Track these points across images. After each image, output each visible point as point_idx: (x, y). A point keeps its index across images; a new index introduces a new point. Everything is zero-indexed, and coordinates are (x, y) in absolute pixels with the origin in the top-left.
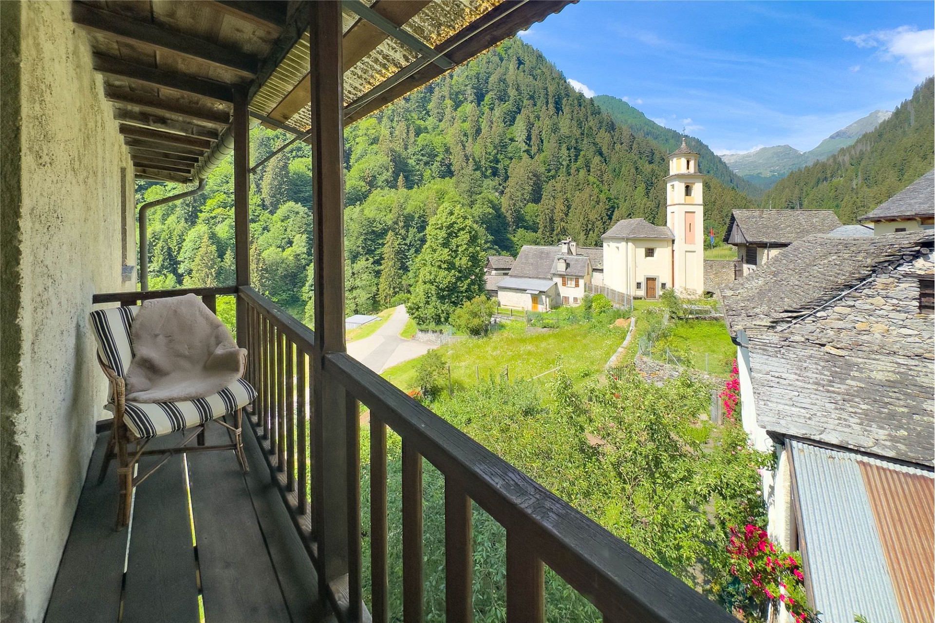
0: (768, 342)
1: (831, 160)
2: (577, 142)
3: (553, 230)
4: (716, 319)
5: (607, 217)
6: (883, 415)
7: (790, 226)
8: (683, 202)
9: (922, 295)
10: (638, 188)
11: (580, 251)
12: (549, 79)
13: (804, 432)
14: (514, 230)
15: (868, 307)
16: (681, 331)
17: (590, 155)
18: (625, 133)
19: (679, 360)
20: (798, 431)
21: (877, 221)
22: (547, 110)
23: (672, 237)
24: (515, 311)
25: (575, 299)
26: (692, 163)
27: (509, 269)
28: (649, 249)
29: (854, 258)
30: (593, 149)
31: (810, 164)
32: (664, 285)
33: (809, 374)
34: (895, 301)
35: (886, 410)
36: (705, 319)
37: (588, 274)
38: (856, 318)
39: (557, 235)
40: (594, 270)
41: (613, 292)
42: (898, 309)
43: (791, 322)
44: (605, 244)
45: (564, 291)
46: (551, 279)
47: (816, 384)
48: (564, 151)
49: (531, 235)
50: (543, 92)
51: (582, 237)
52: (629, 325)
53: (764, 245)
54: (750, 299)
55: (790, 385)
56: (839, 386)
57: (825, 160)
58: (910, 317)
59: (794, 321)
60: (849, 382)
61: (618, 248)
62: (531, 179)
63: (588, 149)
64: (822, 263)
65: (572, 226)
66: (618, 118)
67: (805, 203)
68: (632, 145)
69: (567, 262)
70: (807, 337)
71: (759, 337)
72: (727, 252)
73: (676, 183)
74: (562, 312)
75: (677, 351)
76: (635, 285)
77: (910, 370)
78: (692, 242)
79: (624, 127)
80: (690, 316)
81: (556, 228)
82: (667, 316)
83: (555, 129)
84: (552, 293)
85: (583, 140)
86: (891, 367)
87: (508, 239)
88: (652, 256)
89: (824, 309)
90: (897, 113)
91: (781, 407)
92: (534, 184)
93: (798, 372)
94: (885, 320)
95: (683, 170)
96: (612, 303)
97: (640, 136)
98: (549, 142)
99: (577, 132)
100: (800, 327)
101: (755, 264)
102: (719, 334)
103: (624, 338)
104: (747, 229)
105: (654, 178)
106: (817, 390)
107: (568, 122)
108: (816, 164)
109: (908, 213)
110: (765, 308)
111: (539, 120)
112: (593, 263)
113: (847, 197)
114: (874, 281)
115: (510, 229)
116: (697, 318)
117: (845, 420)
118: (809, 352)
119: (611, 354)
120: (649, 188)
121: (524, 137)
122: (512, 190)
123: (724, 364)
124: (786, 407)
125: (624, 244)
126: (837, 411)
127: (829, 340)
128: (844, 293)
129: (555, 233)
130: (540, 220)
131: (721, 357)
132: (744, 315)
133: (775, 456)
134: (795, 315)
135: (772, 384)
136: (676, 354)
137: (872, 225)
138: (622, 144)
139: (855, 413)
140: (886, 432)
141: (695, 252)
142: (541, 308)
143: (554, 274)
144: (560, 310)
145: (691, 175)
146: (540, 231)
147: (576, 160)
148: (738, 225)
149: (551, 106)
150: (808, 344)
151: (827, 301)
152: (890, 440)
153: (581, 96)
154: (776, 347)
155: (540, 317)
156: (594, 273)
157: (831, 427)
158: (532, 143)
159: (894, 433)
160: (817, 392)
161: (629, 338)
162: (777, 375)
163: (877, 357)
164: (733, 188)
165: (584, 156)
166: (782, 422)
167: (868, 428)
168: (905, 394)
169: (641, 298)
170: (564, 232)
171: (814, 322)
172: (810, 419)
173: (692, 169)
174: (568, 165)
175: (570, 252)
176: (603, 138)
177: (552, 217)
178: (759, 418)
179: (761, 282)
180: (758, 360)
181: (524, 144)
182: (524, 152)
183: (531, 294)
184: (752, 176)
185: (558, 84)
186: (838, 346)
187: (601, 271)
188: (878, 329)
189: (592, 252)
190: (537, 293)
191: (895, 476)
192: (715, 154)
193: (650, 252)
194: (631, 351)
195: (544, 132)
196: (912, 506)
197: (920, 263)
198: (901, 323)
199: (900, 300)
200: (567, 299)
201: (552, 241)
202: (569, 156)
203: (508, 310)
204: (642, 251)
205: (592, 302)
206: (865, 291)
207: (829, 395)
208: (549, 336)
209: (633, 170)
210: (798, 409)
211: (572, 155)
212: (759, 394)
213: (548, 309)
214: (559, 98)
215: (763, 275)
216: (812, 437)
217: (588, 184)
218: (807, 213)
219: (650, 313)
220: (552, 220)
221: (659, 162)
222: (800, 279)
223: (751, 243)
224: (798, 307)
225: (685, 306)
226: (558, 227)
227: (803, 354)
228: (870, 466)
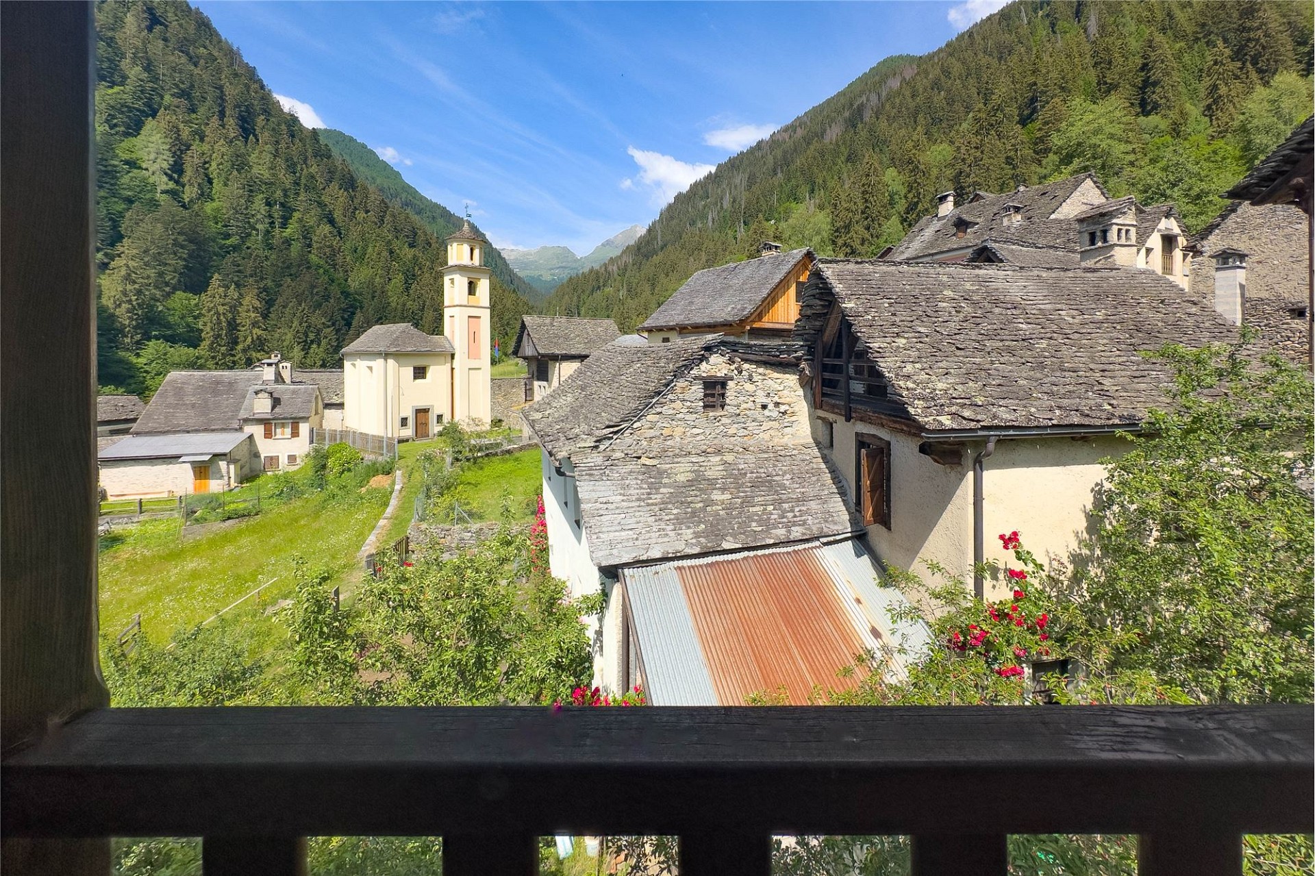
0: (593, 464)
1: (603, 269)
2: (286, 196)
3: (236, 343)
4: (509, 452)
5: (343, 323)
6: (688, 515)
7: (579, 336)
8: (466, 303)
9: (706, 395)
10: (393, 281)
11: (299, 376)
12: (226, 72)
13: (634, 555)
14: (138, 343)
15: (671, 412)
16: (470, 476)
17: (311, 221)
18: (372, 197)
19: (471, 515)
20: (629, 556)
21: (650, 330)
22: (223, 126)
23: (451, 350)
24: (149, 501)
25: (292, 458)
26: (476, 252)
27: (134, 420)
28: (419, 368)
29: (658, 365)
30: (315, 211)
31: (586, 270)
32: (440, 417)
33: (633, 491)
34: (688, 404)
35: (690, 510)
36: (496, 454)
37: (317, 413)
38: (663, 425)
39: (244, 351)
40: (328, 406)
41: (364, 436)
42: (691, 410)
43: (612, 438)
44: (347, 364)
45: (266, 448)
46: (241, 429)
47: (638, 500)
48: (259, 205)
49: (184, 352)
50: (211, 94)
51: (297, 352)
52: (394, 483)
53: (556, 358)
54: (564, 419)
55: (617, 508)
56: (656, 496)
57: (598, 268)
58: (698, 417)
59: (615, 437)
60: (662, 490)
61: (370, 368)
62: (182, 247)
63: (307, 211)
64: (628, 372)
65: (277, 336)
66: (362, 173)
67: (582, 312)
68: (383, 216)
69: (275, 395)
70: (626, 452)
71: (585, 461)
72: (513, 368)
73: (457, 277)
74: (267, 482)
75: (468, 504)
76: (398, 423)
77: (701, 466)
78: (477, 357)
79: (372, 188)
80: (479, 454)
81: (242, 339)
82: (449, 460)
83: (240, 164)
84: (243, 454)
85: (297, 194)
86: (688, 467)
87: (121, 361)
88: (424, 377)
89: (639, 420)
90: (650, 230)
91: (612, 535)
92: (190, 256)
93: (622, 492)
94: (682, 423)
95: (466, 261)
96: (361, 455)
97: (396, 205)
98: (226, 185)
99: (288, 180)
100: (621, 442)
101: (547, 381)
102: (514, 471)
103: (386, 504)
104: (539, 339)
105: (417, 268)
106: (639, 506)
107: (267, 158)
108: (591, 271)
109: (671, 324)
110: (584, 427)
111: (202, 140)
112: (325, 395)
113: (616, 308)
114: (675, 385)
115: (127, 340)
116: (487, 455)
117: (664, 530)
118: (629, 467)
119: (367, 533)
120: (410, 282)
121: (165, 165)
122: (131, 264)
123: (525, 506)
124: (617, 534)
125: (381, 361)
126: (657, 523)
127: (644, 451)
128: (654, 400)
129: (240, 347)
130: (206, 326)
131: (521, 498)
132: (563, 439)
133: (605, 595)
134: (616, 429)
135: (601, 512)
136: (468, 507)
137: (646, 334)
138: (367, 212)
139: (670, 520)
140: (692, 531)
141: (480, 369)
142: (215, 486)
143: (247, 421)
144: (260, 481)
145: (476, 267)
146: (205, 344)
147: (284, 225)
148: (529, 335)
149: (231, 122)
150: (628, 459)
151: (641, 410)
152: (695, 537)
153: (293, 121)
154: (601, 469)
155: (214, 502)
156: (327, 411)
157: (654, 541)
158: (185, 179)
159: (696, 530)
160: (640, 509)
161: (394, 502)
162: (604, 500)
163: (679, 460)
164: (514, 291)
165: (300, 220)
166: (615, 552)
167: (680, 532)
168: (700, 490)
169: (407, 441)
170: (261, 346)
171: (631, 434)
172: (637, 539)
173: (476, 261)
174: (268, 232)
175: (279, 378)
176: (336, 198)
177: (234, 319)
178: (594, 555)
179: (570, 398)
180: (586, 488)
181: (165, 179)
182: (163, 192)
183: (192, 463)
184: (533, 278)
185: (247, 87)
186: (651, 456)
187: (341, 406)
188: (678, 431)
189: (323, 377)
190: (207, 458)
191: (700, 569)
192: (494, 246)
193: (420, 373)
194: (398, 521)
195: (214, 164)
196: (713, 592)
197: (704, 366)
198: (692, 423)
199: (692, 402)
200: (273, 460)
201: (234, 362)
202: (270, 216)
203: (129, 503)
204: (410, 371)
205: (327, 458)
206: (669, 397)
207: (649, 508)
208: (240, 532)
209: (385, 254)
210: (627, 532)
211: (276, 215)
212: (591, 527)
213: (233, 484)
214: (247, 111)
215: (570, 390)
216: (641, 558)
217: (309, 268)
218: (593, 322)
219: (429, 458)
220: (233, 326)
221: (424, 247)
222: (611, 390)
223: (543, 356)
224: (619, 420)
225: (473, 442)
226: (246, 338)
227: (624, 470)
228: (684, 568)
